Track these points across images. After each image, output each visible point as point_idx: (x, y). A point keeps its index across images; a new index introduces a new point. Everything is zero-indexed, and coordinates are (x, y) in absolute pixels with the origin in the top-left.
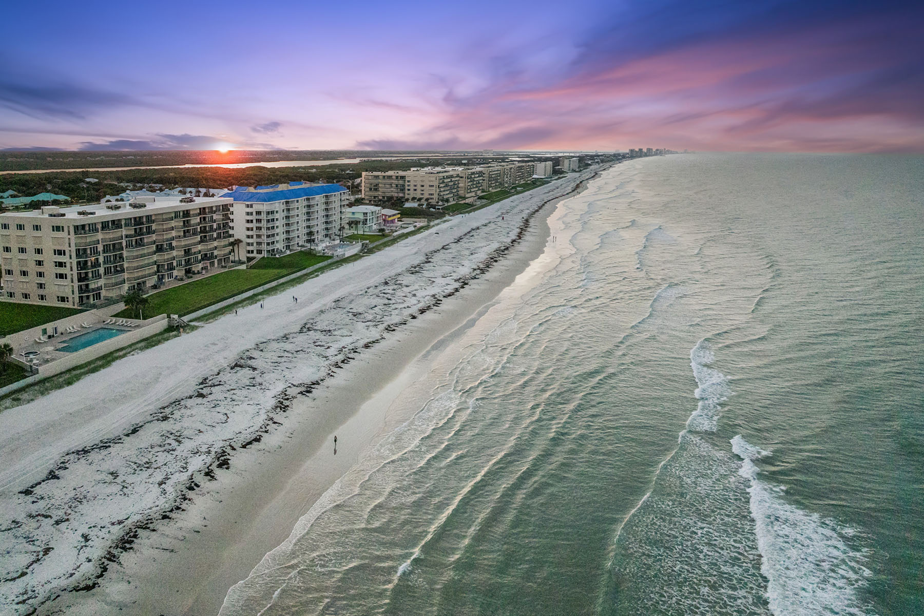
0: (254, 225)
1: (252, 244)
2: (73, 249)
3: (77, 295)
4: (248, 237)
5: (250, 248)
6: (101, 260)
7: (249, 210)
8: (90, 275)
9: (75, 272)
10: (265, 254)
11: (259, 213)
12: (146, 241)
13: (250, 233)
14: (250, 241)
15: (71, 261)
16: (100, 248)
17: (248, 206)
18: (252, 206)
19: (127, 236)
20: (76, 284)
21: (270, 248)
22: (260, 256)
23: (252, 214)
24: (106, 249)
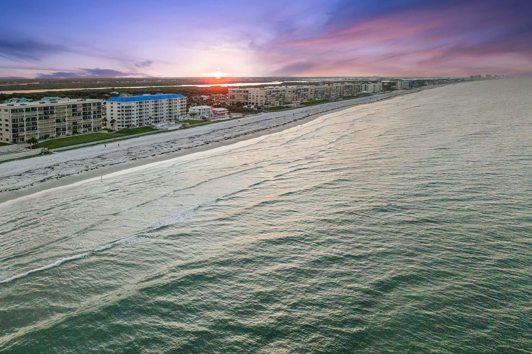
0: (121, 113)
1: (120, 122)
2: (11, 119)
3: (12, 138)
4: (118, 118)
5: (119, 124)
6: (25, 124)
7: (119, 106)
8: (19, 130)
9: (11, 128)
10: (124, 127)
11: (123, 107)
12: (50, 117)
13: (119, 117)
14: (119, 120)
15: (10, 124)
16: (25, 119)
17: (118, 104)
18: (120, 104)
19: (39, 115)
20: (12, 134)
21: (127, 124)
22: (123, 128)
23: (120, 107)
24: (28, 120)
